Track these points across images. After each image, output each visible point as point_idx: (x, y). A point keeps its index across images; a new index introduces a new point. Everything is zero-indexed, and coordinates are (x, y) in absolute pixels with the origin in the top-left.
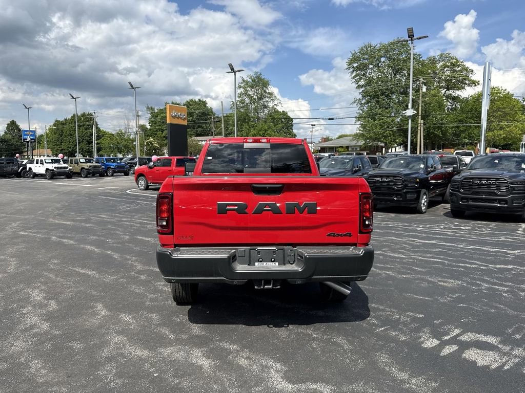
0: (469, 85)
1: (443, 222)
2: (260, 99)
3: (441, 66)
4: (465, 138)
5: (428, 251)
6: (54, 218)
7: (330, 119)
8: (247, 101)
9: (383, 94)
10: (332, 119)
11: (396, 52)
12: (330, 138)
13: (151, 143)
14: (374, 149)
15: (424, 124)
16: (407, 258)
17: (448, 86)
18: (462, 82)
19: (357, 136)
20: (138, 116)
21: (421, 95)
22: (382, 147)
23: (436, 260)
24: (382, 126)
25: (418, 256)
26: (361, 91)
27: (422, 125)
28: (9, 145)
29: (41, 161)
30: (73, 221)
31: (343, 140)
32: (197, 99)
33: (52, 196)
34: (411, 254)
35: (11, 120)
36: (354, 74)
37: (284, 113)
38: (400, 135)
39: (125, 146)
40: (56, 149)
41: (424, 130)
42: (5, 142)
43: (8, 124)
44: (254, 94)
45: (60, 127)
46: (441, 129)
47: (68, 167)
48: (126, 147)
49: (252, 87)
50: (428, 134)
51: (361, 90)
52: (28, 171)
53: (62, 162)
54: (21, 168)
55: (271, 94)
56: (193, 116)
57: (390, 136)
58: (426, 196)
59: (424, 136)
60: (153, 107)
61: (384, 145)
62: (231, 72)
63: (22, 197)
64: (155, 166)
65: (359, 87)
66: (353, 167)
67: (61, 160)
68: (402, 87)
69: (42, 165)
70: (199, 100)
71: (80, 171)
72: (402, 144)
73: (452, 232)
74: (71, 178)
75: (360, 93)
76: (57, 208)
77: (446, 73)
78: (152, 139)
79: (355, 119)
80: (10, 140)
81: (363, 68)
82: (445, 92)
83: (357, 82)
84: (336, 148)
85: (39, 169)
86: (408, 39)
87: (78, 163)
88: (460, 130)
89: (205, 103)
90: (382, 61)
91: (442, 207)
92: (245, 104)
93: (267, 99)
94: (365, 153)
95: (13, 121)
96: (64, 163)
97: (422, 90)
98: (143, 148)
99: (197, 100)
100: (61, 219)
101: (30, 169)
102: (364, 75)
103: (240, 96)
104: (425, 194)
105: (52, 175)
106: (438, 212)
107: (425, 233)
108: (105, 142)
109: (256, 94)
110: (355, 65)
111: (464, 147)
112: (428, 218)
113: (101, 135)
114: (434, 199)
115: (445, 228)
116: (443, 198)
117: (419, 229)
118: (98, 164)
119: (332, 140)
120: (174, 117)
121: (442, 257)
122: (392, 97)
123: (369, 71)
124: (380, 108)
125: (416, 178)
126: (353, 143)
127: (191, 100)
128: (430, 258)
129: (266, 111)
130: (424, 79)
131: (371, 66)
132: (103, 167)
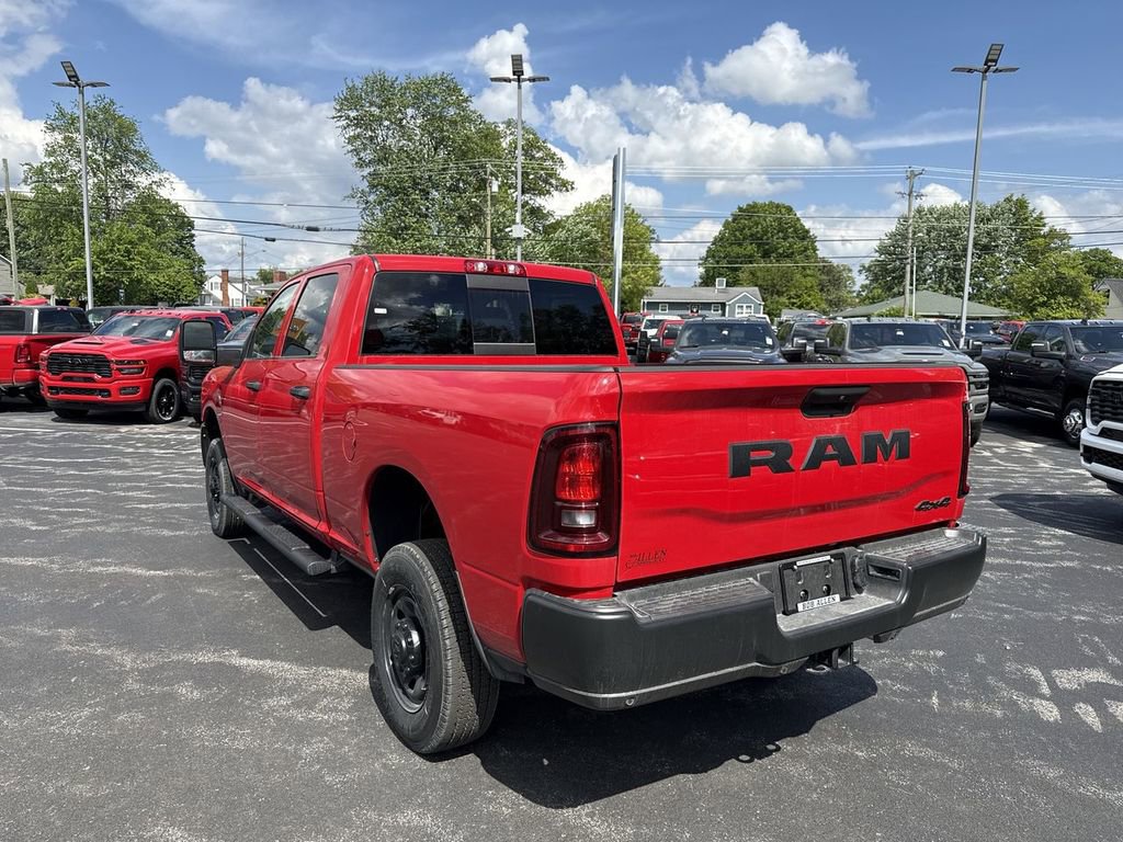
0: (557, 188)
2: (111, 164)
7: (309, 229)
9: (415, 186)
10: (316, 230)
11: (438, 101)
18: (546, 181)
21: (489, 198)
26: (365, 173)
36: (351, 132)
51: (367, 171)
55: (142, 155)
65: (361, 164)
75: (364, 177)
83: (356, 151)
90: (410, 115)
92: (68, 173)
93: (132, 167)
97: (491, 187)
102: (372, 139)
103: (54, 152)
109: (98, 151)
110: (353, 114)
123: (382, 134)
129: (130, 196)
130: (492, 166)
131: (387, 123)
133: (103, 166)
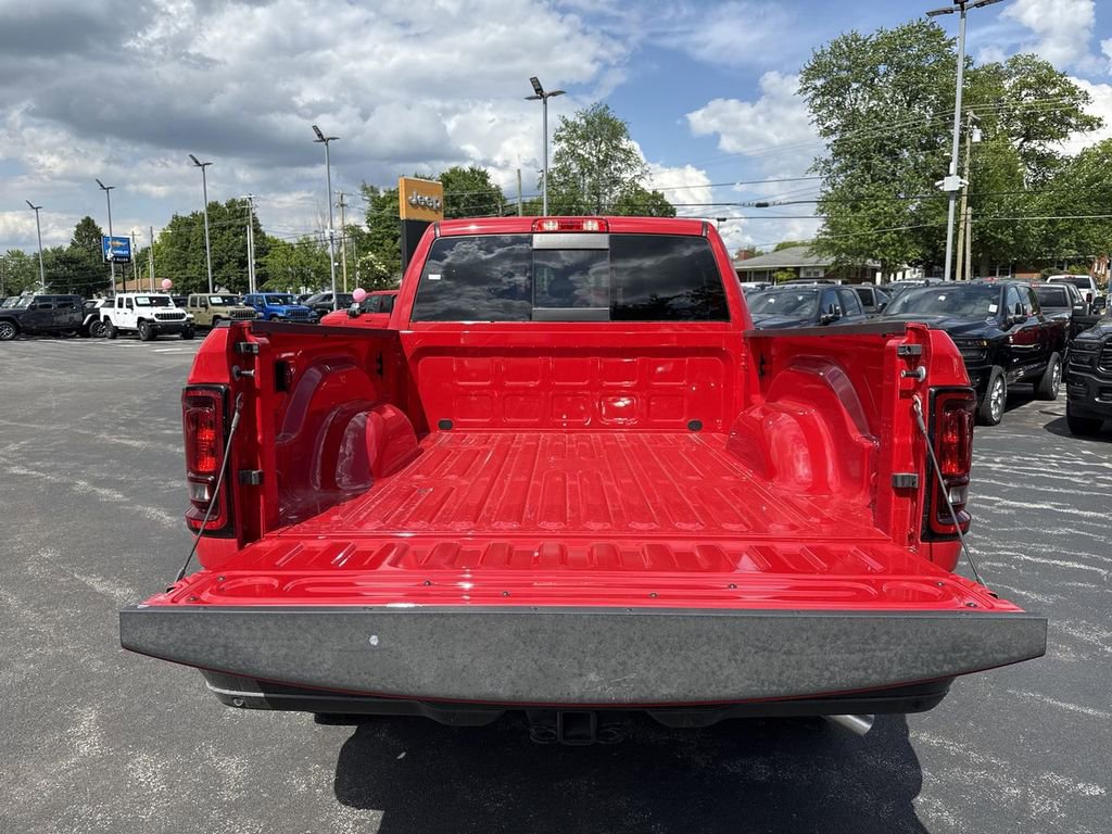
0: (1077, 128)
1: (1049, 448)
2: (603, 163)
3: (1015, 86)
4: (1068, 247)
5: (1039, 535)
6: (112, 432)
7: (759, 205)
8: (575, 168)
9: (881, 148)
10: (766, 205)
11: (914, 51)
12: (758, 250)
13: (370, 262)
14: (857, 274)
15: (974, 217)
16: (987, 558)
17: (1027, 130)
18: (1061, 122)
19: (819, 246)
20: (342, 205)
21: (968, 149)
22: (875, 270)
23: (1070, 564)
24: (874, 222)
25: (1016, 550)
26: (830, 142)
27: (969, 217)
28: (82, 269)
29: (129, 300)
30: (153, 438)
31: (787, 255)
32: (466, 167)
33: (134, 379)
34: (995, 544)
35: (84, 218)
37: (656, 196)
38: (918, 243)
39: (316, 272)
40: (175, 277)
41: (973, 230)
42: (72, 263)
43: (78, 226)
44: (590, 153)
45: (183, 230)
46: (1014, 226)
47: (184, 314)
48: (319, 272)
49: (585, 138)
50: (981, 240)
51: (832, 138)
52: (103, 324)
53: (172, 303)
54: (89, 316)
55: (628, 153)
56: (457, 205)
57: (894, 244)
58: (1003, 381)
59: (973, 244)
60: (375, 186)
61: (879, 265)
62: (537, 98)
63: (69, 379)
64: (363, 312)
65: (828, 132)
66: (821, 310)
67: (171, 300)
68: (926, 134)
69: (130, 310)
70: (472, 170)
71: (211, 323)
72: (918, 263)
73: (1086, 477)
74: (191, 338)
75: (828, 146)
76: (132, 408)
77: (1024, 102)
78: (372, 256)
79: (816, 206)
80: (84, 259)
81: (836, 88)
82: (1021, 145)
83: (820, 121)
84: (772, 271)
85: (124, 318)
86: (954, 6)
87: (206, 306)
88: (1058, 230)
89: (484, 176)
90: (881, 73)
91: (1035, 407)
92: (571, 176)
93: (619, 165)
94: (840, 283)
95: (88, 218)
96: (177, 306)
97: (971, 137)
98: (355, 277)
99: (467, 170)
100: (129, 434)
101: (107, 318)
102: (838, 105)
103: (560, 159)
104: (1000, 376)
105: (153, 332)
106: (1030, 422)
107: (1013, 478)
108: (274, 263)
109: (594, 152)
110: (819, 83)
111: (1062, 269)
112: (1010, 436)
113: (265, 247)
114: (1017, 389)
115: (1063, 466)
116: (1036, 387)
117: (995, 467)
118: (251, 308)
119: (760, 254)
120: (416, 206)
121: (1084, 555)
122: (901, 157)
123: (850, 97)
124: (874, 182)
125: (980, 338)
126: (812, 261)
127: (454, 171)
128: (1053, 556)
129: (617, 191)
130: (975, 113)
131: (855, 86)
132: (261, 314)
133: (596, 167)
